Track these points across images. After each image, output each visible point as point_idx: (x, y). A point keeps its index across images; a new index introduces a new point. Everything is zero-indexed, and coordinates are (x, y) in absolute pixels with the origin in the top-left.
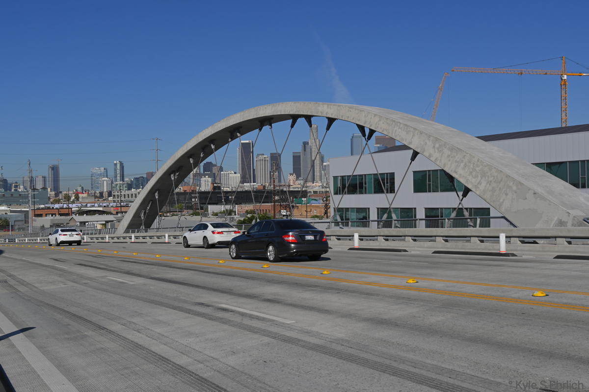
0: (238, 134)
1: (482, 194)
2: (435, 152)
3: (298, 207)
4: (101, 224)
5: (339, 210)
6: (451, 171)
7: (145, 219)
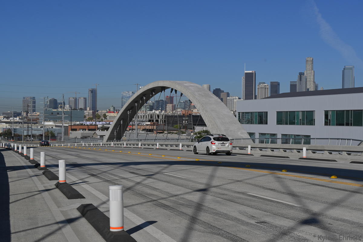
7: (117, 135)
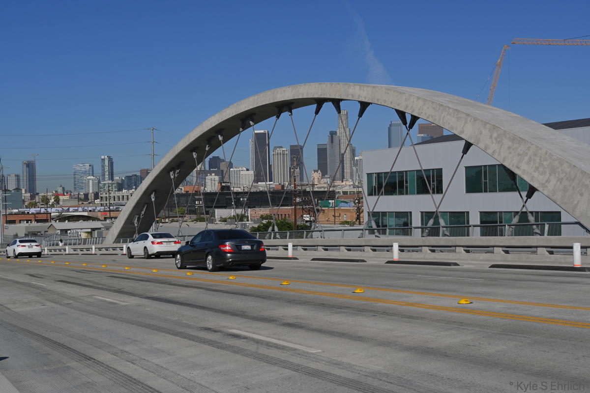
0: (251, 123)
1: (551, 195)
2: (493, 143)
3: (324, 210)
4: (86, 232)
5: (374, 215)
6: (513, 166)
7: (140, 226)
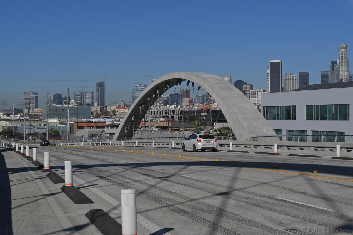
7: (128, 133)
